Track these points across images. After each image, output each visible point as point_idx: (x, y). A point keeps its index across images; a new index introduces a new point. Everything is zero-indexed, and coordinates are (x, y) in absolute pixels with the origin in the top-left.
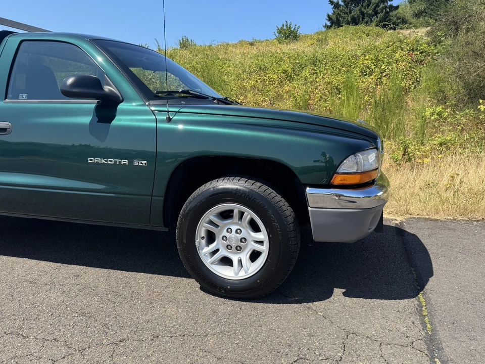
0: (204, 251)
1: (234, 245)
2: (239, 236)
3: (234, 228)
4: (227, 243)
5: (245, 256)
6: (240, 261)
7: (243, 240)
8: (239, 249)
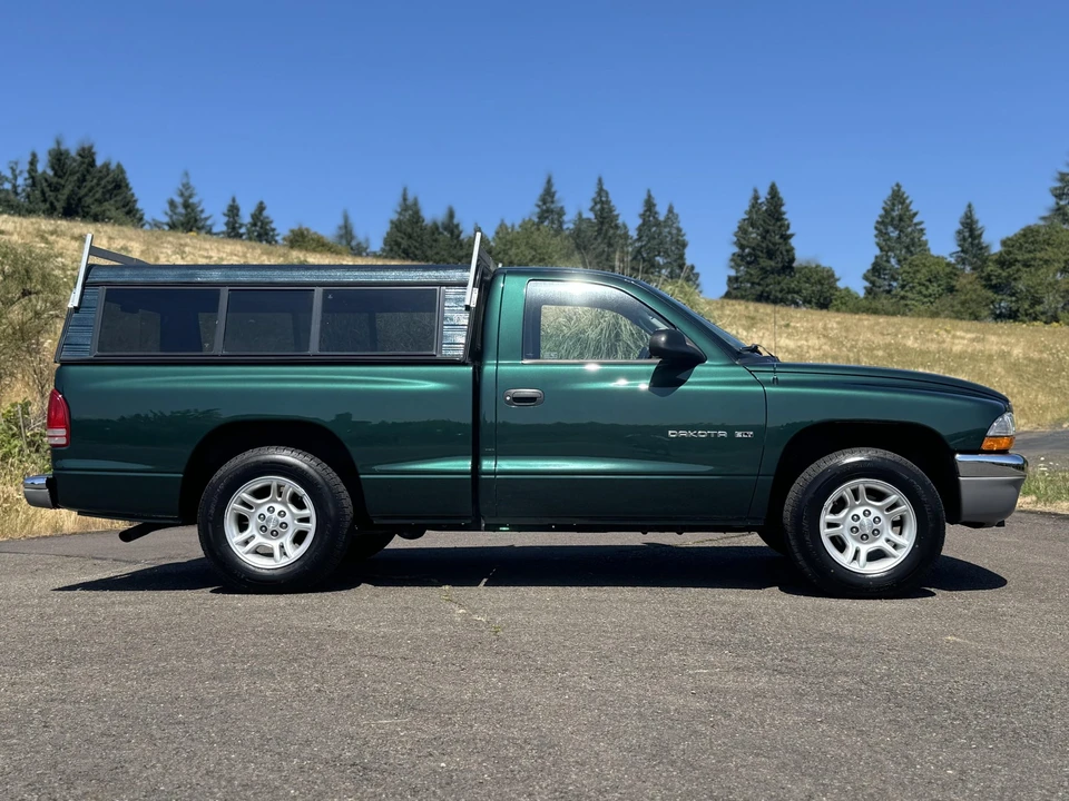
0: (826, 517)
1: (861, 532)
2: (875, 526)
3: (875, 513)
4: (857, 524)
5: (865, 549)
6: (857, 552)
7: (876, 532)
8: (864, 538)
